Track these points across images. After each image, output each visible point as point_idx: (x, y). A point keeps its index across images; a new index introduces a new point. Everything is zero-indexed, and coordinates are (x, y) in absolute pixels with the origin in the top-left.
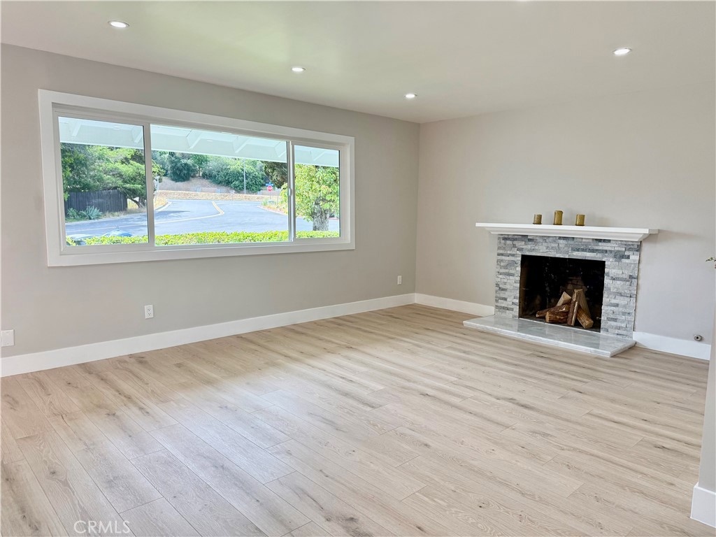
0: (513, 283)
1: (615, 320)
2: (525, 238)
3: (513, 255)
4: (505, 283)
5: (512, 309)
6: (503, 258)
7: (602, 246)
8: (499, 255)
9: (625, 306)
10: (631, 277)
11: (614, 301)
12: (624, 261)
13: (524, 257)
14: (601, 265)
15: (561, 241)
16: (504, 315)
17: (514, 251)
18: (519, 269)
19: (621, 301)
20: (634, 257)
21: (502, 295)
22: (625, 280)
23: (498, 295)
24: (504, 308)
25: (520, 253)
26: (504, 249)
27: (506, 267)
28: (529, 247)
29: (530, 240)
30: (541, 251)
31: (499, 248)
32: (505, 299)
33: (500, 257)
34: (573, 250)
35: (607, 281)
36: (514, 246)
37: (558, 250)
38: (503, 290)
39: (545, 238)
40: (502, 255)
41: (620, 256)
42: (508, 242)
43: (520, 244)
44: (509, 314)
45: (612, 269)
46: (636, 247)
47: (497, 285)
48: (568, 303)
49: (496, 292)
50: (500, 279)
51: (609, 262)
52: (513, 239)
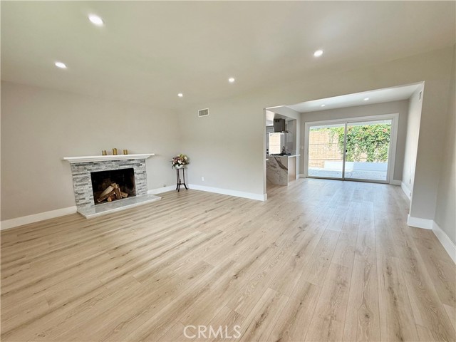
0: (88, 189)
1: (141, 189)
2: (91, 163)
3: (85, 174)
4: (82, 190)
5: (90, 203)
6: (78, 176)
7: (132, 162)
8: (74, 175)
9: (143, 183)
10: (144, 172)
11: (139, 182)
12: (141, 166)
13: (93, 174)
14: (132, 170)
15: (113, 162)
16: (84, 208)
17: (86, 171)
18: (90, 180)
19: (141, 181)
21: (81, 197)
22: (142, 173)
23: (78, 198)
24: (84, 204)
25: (89, 172)
26: (78, 171)
27: (80, 182)
28: (95, 167)
29: (95, 164)
30: (103, 168)
31: (73, 171)
32: (84, 199)
33: (75, 177)
34: (120, 165)
35: (135, 175)
36: (85, 168)
37: (112, 166)
38: (81, 194)
39: (104, 162)
40: (76, 174)
41: (139, 165)
42: (80, 167)
43: (88, 167)
44: (87, 206)
45: (136, 170)
46: (143, 161)
47: (76, 193)
48: (114, 190)
49: (76, 197)
50: (78, 189)
51: (135, 168)
52: (84, 164)
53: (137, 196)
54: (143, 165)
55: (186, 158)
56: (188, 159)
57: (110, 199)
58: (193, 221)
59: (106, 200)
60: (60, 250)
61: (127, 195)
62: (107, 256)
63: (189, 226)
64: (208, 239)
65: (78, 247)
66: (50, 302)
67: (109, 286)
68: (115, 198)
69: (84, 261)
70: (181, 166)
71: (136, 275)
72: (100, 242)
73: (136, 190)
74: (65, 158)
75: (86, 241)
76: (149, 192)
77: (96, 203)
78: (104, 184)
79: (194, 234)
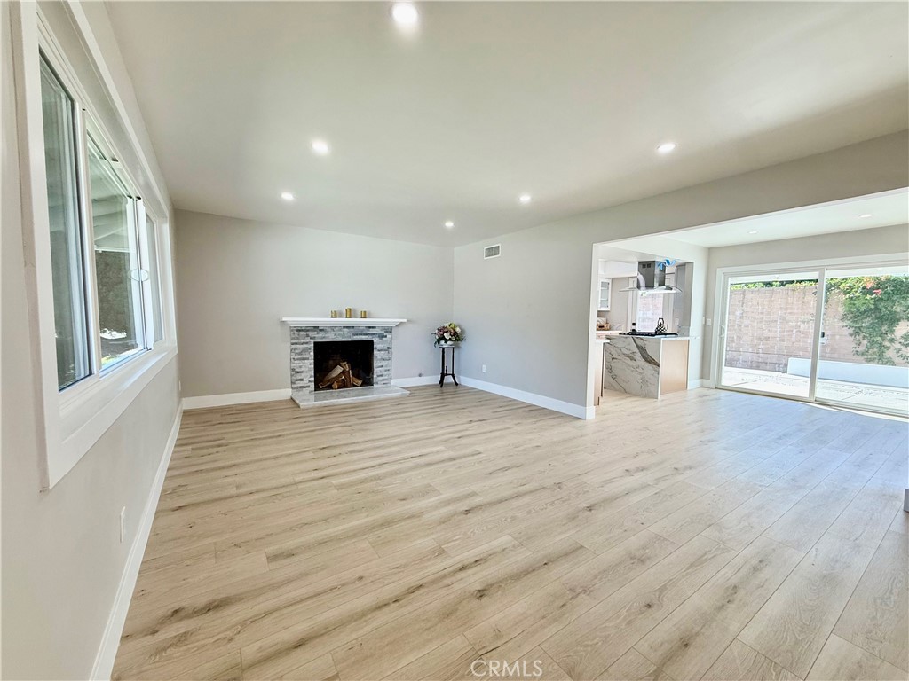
0: (308, 366)
1: (382, 376)
2: (316, 328)
3: (307, 343)
4: (301, 367)
5: (309, 387)
6: (298, 346)
7: (372, 331)
8: (293, 344)
9: (386, 366)
10: (389, 348)
11: (380, 364)
12: (384, 339)
13: (317, 345)
14: (371, 343)
15: (345, 330)
16: (301, 393)
17: (308, 340)
18: (312, 353)
19: (384, 363)
20: (389, 336)
21: (299, 377)
22: (385, 350)
23: (294, 378)
24: (301, 387)
25: (312, 341)
26: (298, 339)
27: (300, 354)
28: (320, 335)
29: (321, 330)
30: (331, 337)
31: (292, 339)
32: (302, 380)
33: (293, 346)
34: (354, 335)
35: (375, 352)
36: (308, 336)
37: (343, 336)
38: (299, 372)
39: (333, 328)
40: (296, 344)
41: (381, 336)
42: (302, 333)
43: (312, 334)
44: (306, 391)
45: (378, 344)
46: (390, 330)
47: (293, 370)
48: (343, 372)
49: (292, 375)
50: (296, 364)
51: (376, 340)
52: (307, 330)
53: (375, 385)
55: (458, 330)
57: (336, 385)
58: (442, 432)
59: (330, 387)
60: (260, 439)
61: (360, 382)
62: (311, 455)
63: (433, 437)
64: (452, 459)
65: (280, 438)
66: (238, 487)
67: (301, 486)
68: (344, 385)
69: (281, 456)
71: (336, 481)
72: (307, 437)
73: (375, 376)
74: (284, 319)
75: (292, 434)
76: (393, 382)
77: (317, 388)
78: (331, 362)
79: (435, 449)
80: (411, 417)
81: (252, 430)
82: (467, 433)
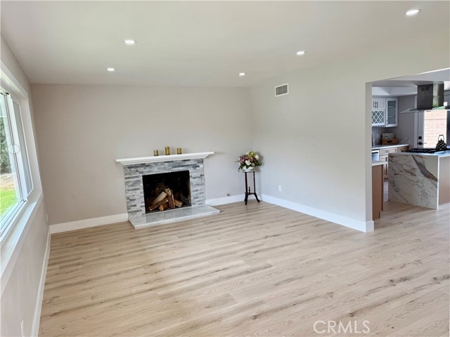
0: (139, 194)
1: (197, 198)
2: (143, 165)
3: (137, 177)
4: (134, 196)
5: (141, 210)
6: (130, 180)
7: (187, 163)
8: (126, 178)
9: (201, 190)
10: (201, 175)
11: (195, 189)
12: (197, 168)
13: (145, 177)
14: (187, 172)
15: (166, 164)
16: (135, 216)
17: (138, 174)
18: (142, 184)
19: (198, 188)
21: (133, 203)
22: (199, 177)
23: (129, 205)
24: (135, 211)
25: (141, 175)
26: (130, 174)
27: (132, 186)
28: (147, 170)
29: (147, 166)
30: (155, 171)
31: (126, 174)
32: (135, 206)
33: (127, 180)
34: (173, 167)
35: (191, 180)
36: (137, 171)
37: (165, 169)
38: (133, 200)
39: (156, 164)
40: (129, 178)
41: (195, 166)
42: (133, 169)
43: (140, 169)
44: (139, 214)
45: (193, 173)
46: (201, 161)
47: (128, 198)
48: (167, 197)
49: (128, 203)
50: (130, 194)
51: (191, 170)
52: (136, 166)
53: (193, 206)
54: (201, 166)
55: (257, 157)
56: (261, 157)
57: (161, 208)
58: (242, 247)
59: (157, 209)
60: (106, 258)
61: (181, 204)
62: (143, 271)
63: (235, 252)
64: (248, 272)
66: (93, 298)
67: (135, 297)
68: (168, 207)
70: (250, 168)
71: (160, 292)
72: (140, 255)
73: (192, 198)
74: (118, 160)
75: (129, 253)
76: (207, 202)
77: (147, 211)
78: (157, 189)
79: (235, 263)
80: (219, 234)
81: (100, 250)
82: (263, 247)
